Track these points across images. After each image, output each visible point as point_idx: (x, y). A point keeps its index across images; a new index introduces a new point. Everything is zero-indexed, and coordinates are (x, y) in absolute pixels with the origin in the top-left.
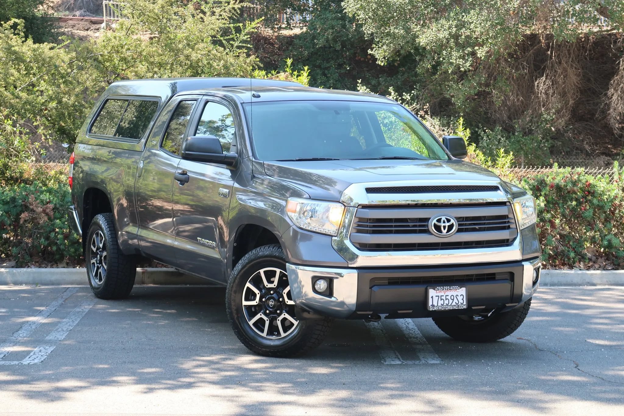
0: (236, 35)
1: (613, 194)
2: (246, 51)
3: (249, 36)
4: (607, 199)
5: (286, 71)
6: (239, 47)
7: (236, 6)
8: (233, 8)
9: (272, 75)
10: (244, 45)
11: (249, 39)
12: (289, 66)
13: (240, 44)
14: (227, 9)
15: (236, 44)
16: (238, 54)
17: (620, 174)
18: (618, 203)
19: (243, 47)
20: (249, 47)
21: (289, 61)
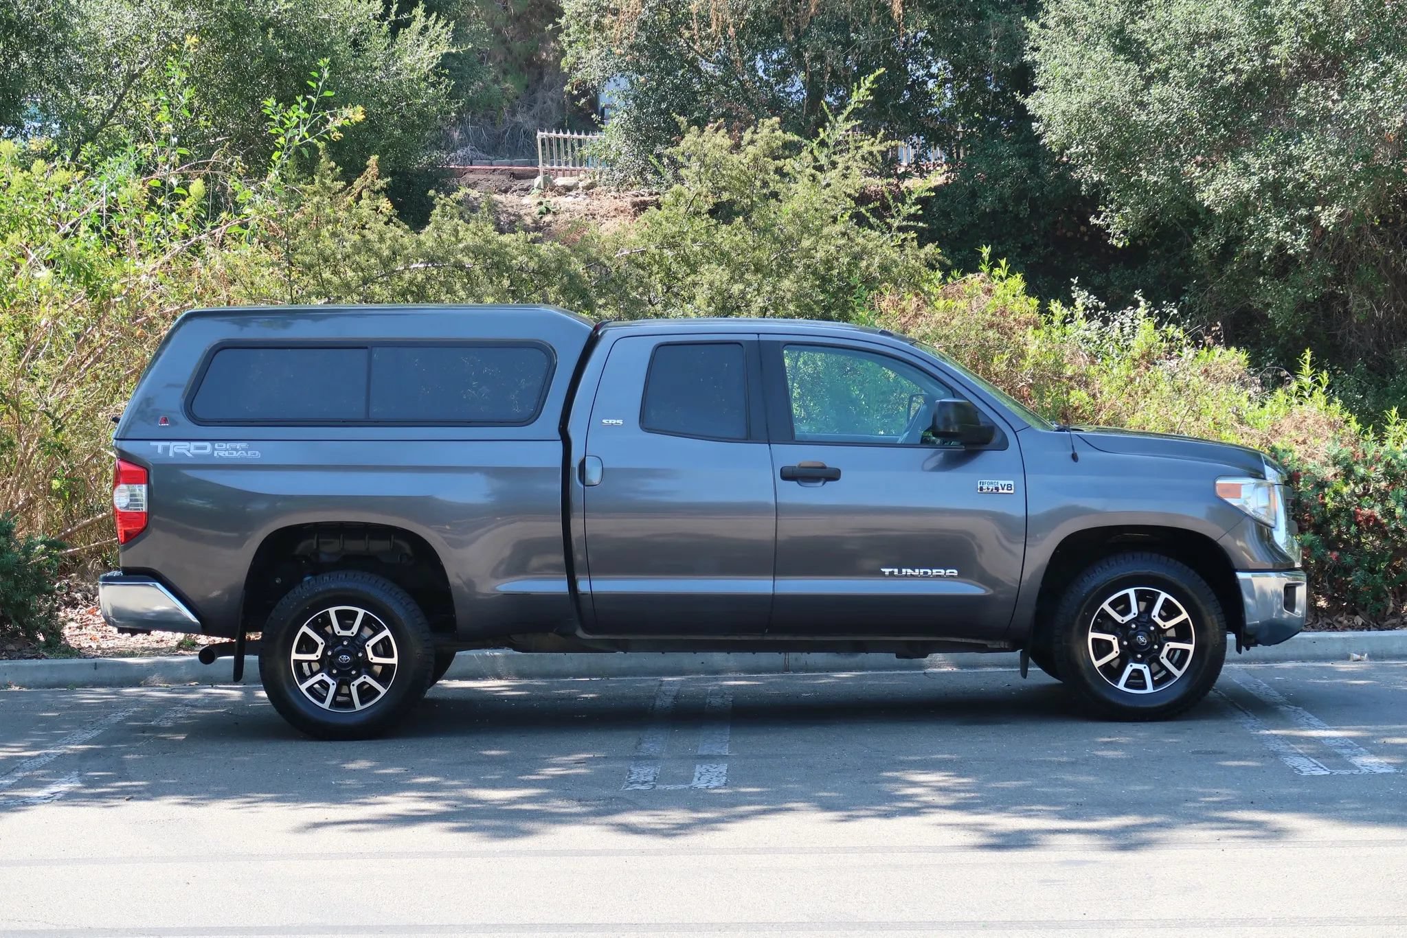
0: (897, 206)
2: (915, 235)
3: (919, 207)
5: (981, 271)
6: (900, 229)
7: (875, 149)
8: (871, 153)
9: (954, 278)
10: (912, 223)
11: (920, 212)
12: (987, 259)
13: (905, 223)
14: (858, 157)
15: (896, 223)
16: (900, 243)
19: (912, 228)
20: (922, 228)
21: (986, 251)
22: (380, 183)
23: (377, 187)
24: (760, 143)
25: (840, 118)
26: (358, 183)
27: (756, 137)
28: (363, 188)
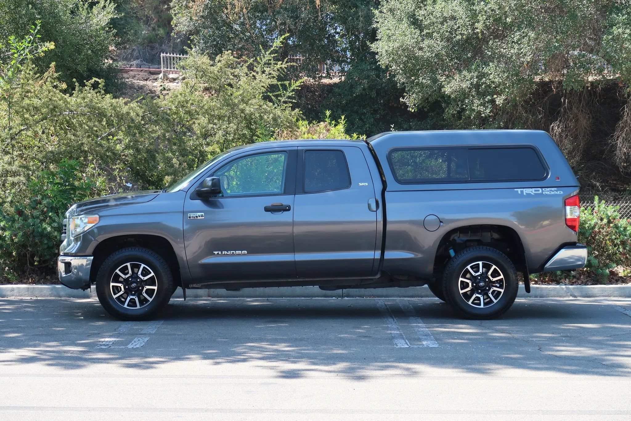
0: (283, 92)
1: (593, 223)
2: (291, 105)
3: (294, 93)
4: (588, 227)
5: (326, 121)
6: (285, 102)
7: (283, 66)
8: (281, 68)
9: (314, 124)
10: (290, 100)
11: (294, 96)
12: (328, 116)
13: (287, 100)
14: (275, 68)
15: (283, 99)
16: (284, 108)
17: (599, 206)
18: (597, 230)
19: (290, 102)
20: (294, 102)
21: (328, 113)
22: (56, 75)
23: (55, 76)
24: (223, 62)
25: (267, 53)
26: (46, 74)
27: (221, 59)
28: (48, 77)
